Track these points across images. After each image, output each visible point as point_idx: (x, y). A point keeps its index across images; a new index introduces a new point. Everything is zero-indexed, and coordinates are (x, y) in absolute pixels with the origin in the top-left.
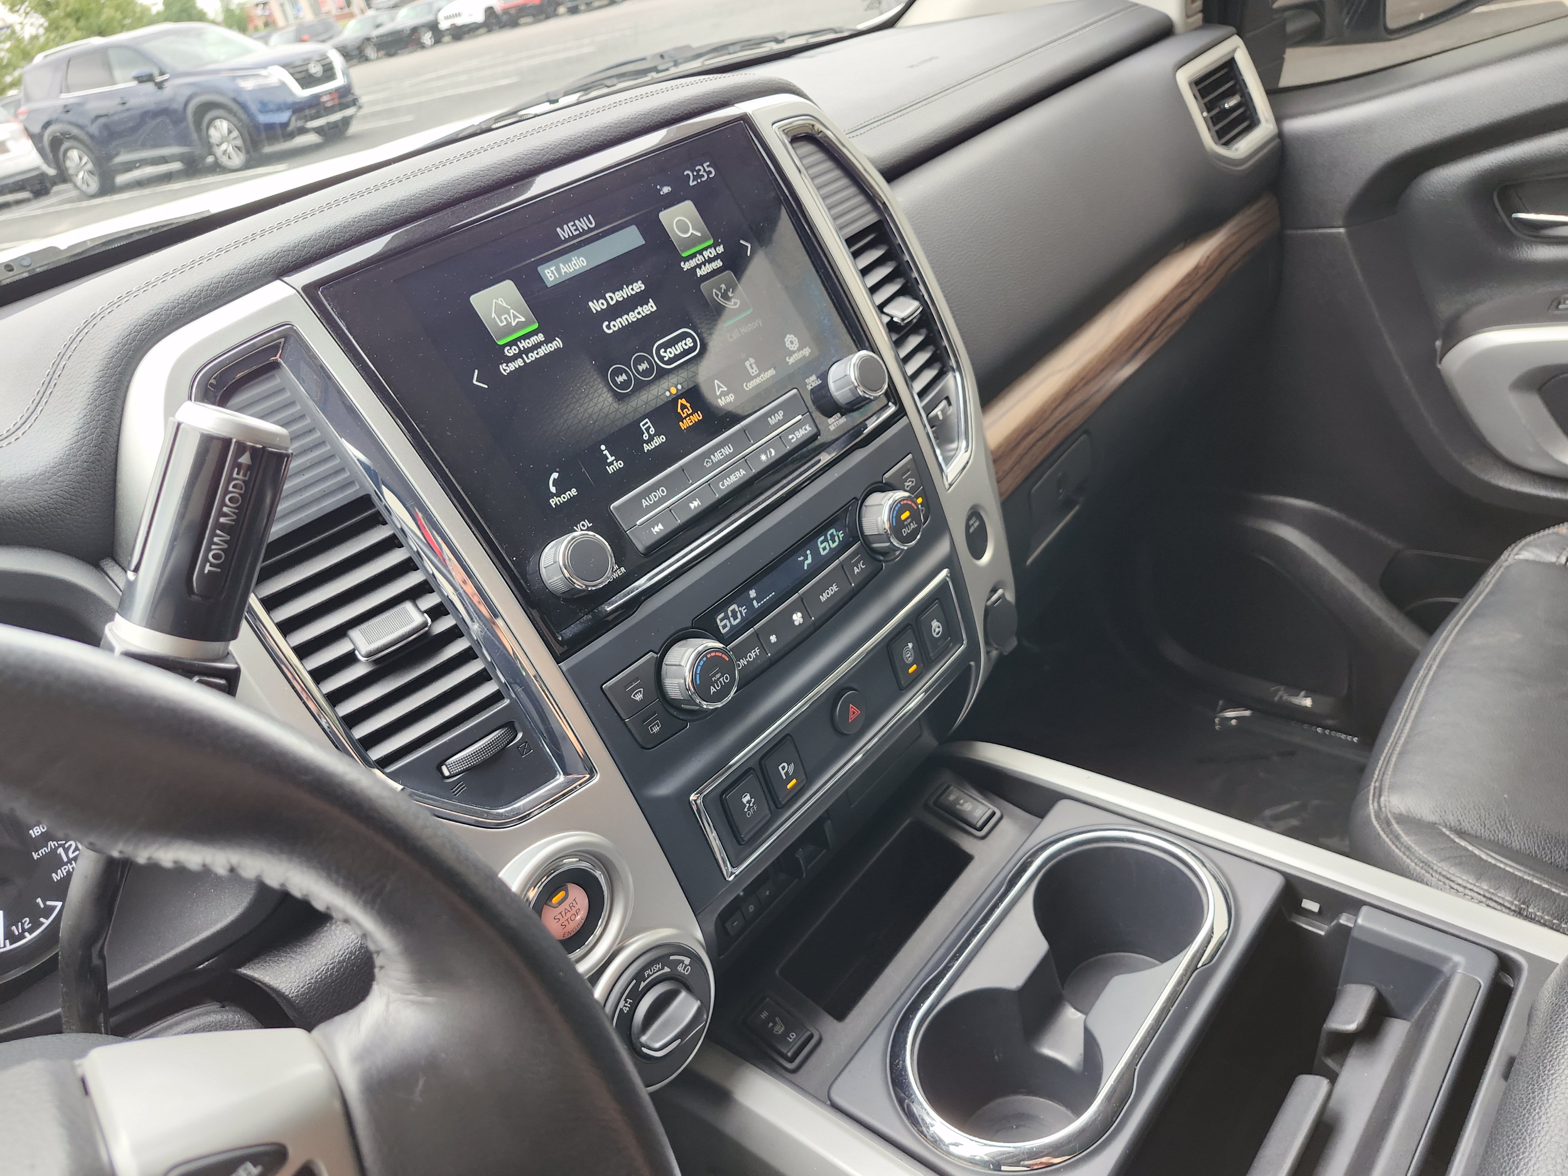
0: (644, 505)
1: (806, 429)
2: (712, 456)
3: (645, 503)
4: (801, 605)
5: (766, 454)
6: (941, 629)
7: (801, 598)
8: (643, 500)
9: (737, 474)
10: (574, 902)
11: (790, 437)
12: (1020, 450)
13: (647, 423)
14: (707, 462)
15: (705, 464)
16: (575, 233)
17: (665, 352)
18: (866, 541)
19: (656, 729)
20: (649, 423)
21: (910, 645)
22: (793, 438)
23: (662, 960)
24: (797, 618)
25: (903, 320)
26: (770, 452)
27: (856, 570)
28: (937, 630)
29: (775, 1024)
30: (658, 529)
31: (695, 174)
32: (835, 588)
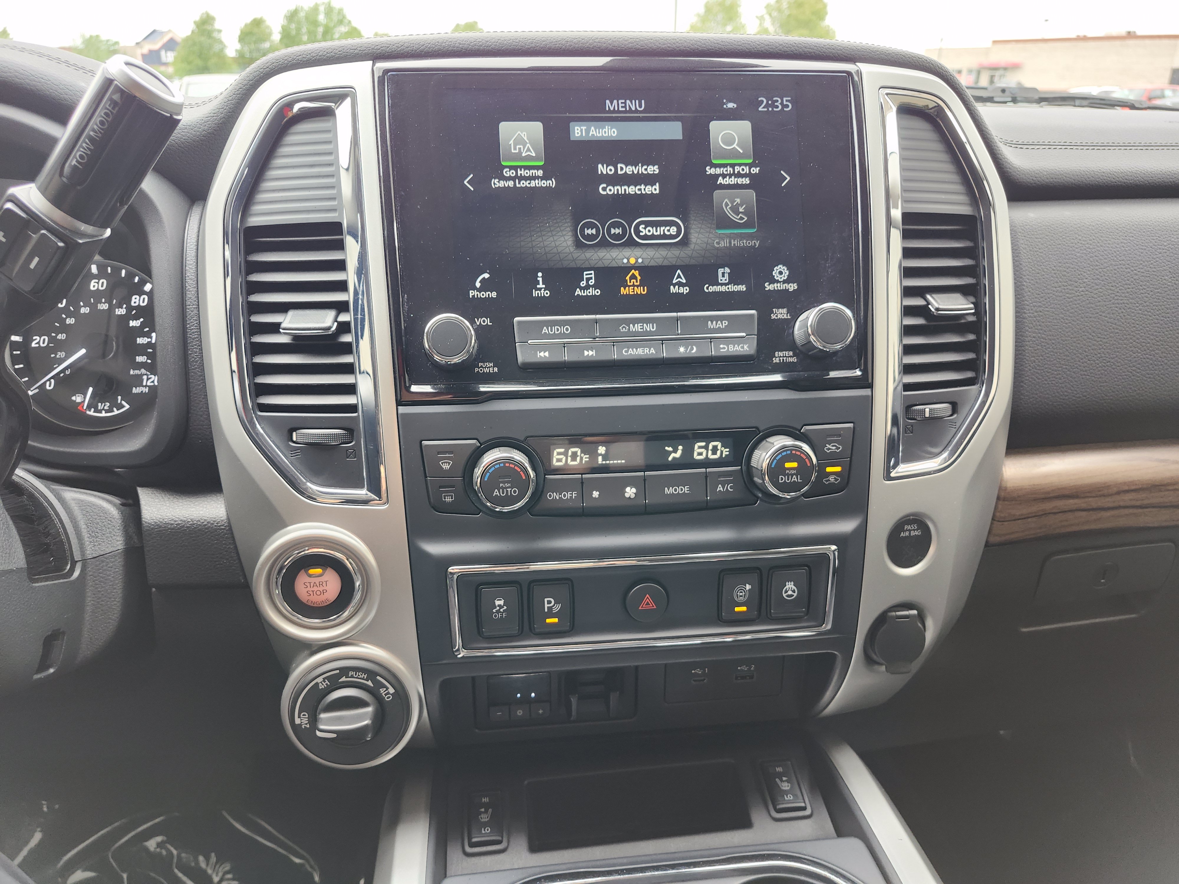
0: (544, 331)
1: (743, 347)
2: (631, 325)
3: (545, 330)
4: (642, 485)
5: (687, 348)
6: (795, 595)
7: (645, 479)
8: (545, 328)
9: (647, 350)
10: (324, 583)
11: (722, 346)
12: (1048, 506)
13: (591, 274)
14: (624, 327)
15: (621, 328)
16: (621, 109)
17: (645, 228)
18: (749, 472)
19: (448, 500)
20: (593, 276)
21: (748, 587)
22: (724, 348)
23: (371, 674)
24: (630, 492)
25: (937, 309)
26: (692, 349)
27: (720, 488)
28: (790, 593)
29: (486, 812)
30: (544, 355)
31: (770, 102)
32: (686, 489)
